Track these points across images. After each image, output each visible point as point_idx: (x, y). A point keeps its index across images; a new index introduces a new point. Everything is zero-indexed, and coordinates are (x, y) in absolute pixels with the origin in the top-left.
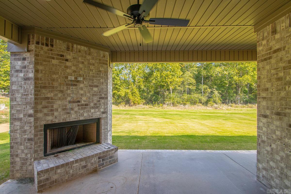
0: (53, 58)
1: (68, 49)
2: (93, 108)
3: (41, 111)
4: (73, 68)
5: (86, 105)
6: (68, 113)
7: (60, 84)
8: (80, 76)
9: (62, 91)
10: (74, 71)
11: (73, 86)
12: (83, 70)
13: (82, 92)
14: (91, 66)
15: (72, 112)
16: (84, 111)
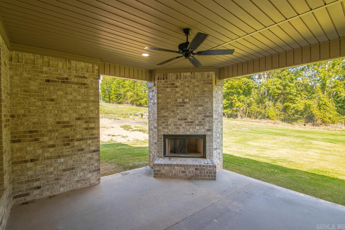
0: (168, 87)
1: (177, 78)
2: (198, 125)
3: (161, 125)
4: (181, 92)
5: (192, 122)
6: (178, 128)
7: (172, 106)
8: (186, 98)
9: (173, 111)
10: (182, 95)
11: (181, 106)
12: (189, 93)
13: (188, 111)
14: (195, 88)
15: (180, 127)
16: (190, 128)
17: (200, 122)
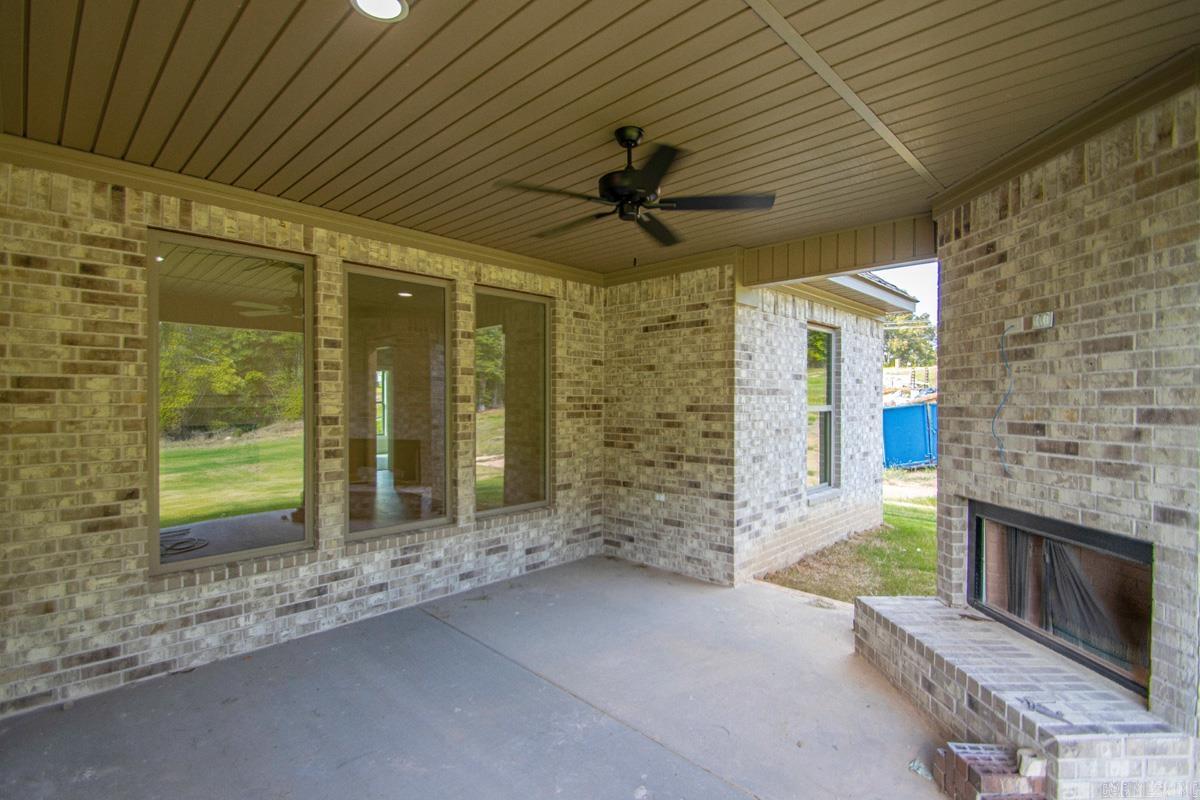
1: (1003, 211)
2: (1104, 470)
4: (1022, 282)
5: (1071, 448)
6: (1006, 474)
7: (986, 359)
8: (1044, 307)
9: (990, 385)
10: (1026, 294)
11: (1022, 359)
12: (1055, 275)
13: (1050, 383)
15: (1016, 469)
16: (1060, 480)
17: (1117, 451)
